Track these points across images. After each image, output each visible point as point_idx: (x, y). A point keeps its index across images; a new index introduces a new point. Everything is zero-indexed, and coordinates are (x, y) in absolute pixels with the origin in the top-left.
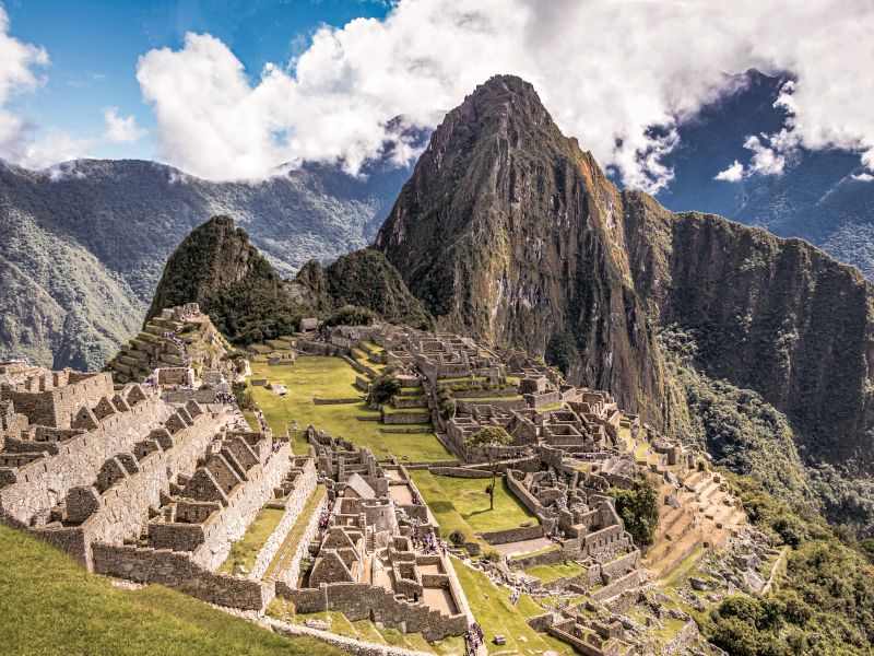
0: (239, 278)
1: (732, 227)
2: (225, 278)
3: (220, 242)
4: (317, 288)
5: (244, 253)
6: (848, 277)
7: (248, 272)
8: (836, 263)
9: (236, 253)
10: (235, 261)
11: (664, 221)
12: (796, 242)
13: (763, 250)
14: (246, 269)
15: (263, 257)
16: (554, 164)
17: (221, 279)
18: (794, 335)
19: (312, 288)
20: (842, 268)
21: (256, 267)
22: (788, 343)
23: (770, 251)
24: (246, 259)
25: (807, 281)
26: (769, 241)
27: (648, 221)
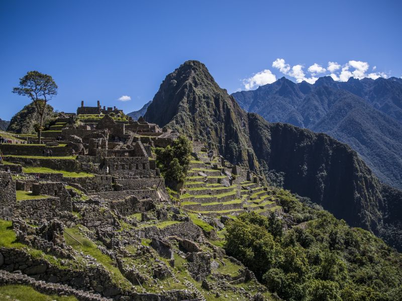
1: (296, 128)
6: (345, 148)
8: (340, 143)
11: (266, 126)
12: (322, 134)
13: (309, 138)
16: (215, 96)
18: (325, 173)
20: (342, 145)
22: (322, 177)
23: (312, 138)
25: (328, 151)
26: (312, 134)
27: (260, 126)
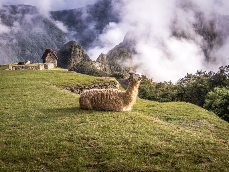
0: (79, 62)
2: (75, 62)
3: (73, 50)
4: (104, 63)
5: (80, 53)
7: (82, 60)
9: (78, 53)
10: (78, 56)
14: (81, 58)
15: (86, 54)
17: (73, 62)
19: (103, 63)
21: (84, 58)
24: (81, 55)
